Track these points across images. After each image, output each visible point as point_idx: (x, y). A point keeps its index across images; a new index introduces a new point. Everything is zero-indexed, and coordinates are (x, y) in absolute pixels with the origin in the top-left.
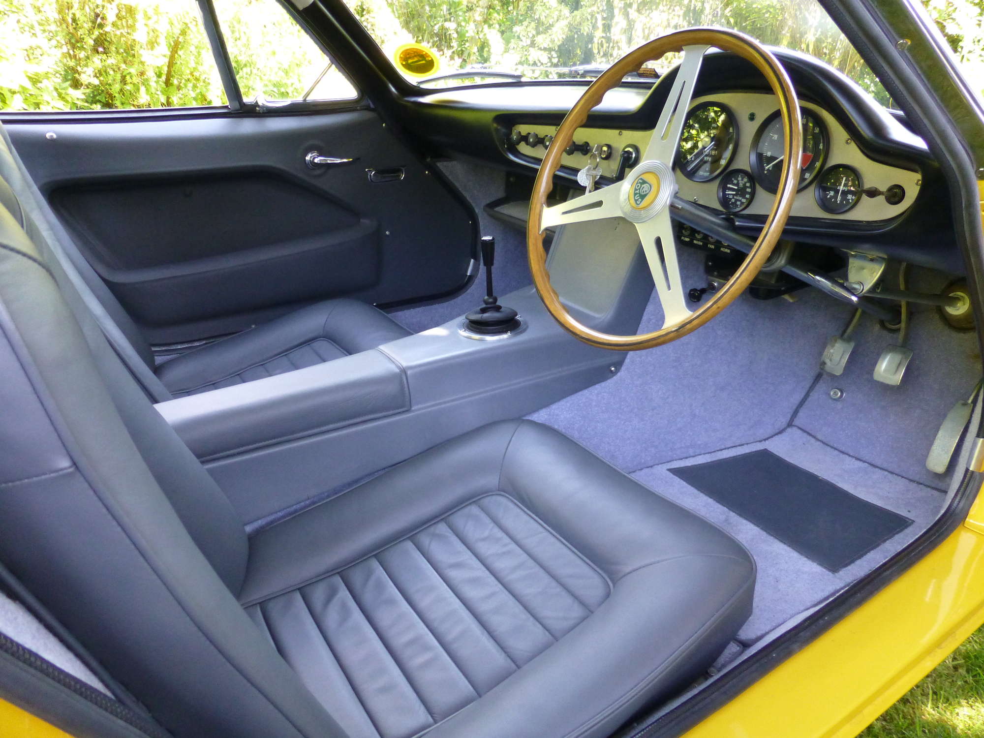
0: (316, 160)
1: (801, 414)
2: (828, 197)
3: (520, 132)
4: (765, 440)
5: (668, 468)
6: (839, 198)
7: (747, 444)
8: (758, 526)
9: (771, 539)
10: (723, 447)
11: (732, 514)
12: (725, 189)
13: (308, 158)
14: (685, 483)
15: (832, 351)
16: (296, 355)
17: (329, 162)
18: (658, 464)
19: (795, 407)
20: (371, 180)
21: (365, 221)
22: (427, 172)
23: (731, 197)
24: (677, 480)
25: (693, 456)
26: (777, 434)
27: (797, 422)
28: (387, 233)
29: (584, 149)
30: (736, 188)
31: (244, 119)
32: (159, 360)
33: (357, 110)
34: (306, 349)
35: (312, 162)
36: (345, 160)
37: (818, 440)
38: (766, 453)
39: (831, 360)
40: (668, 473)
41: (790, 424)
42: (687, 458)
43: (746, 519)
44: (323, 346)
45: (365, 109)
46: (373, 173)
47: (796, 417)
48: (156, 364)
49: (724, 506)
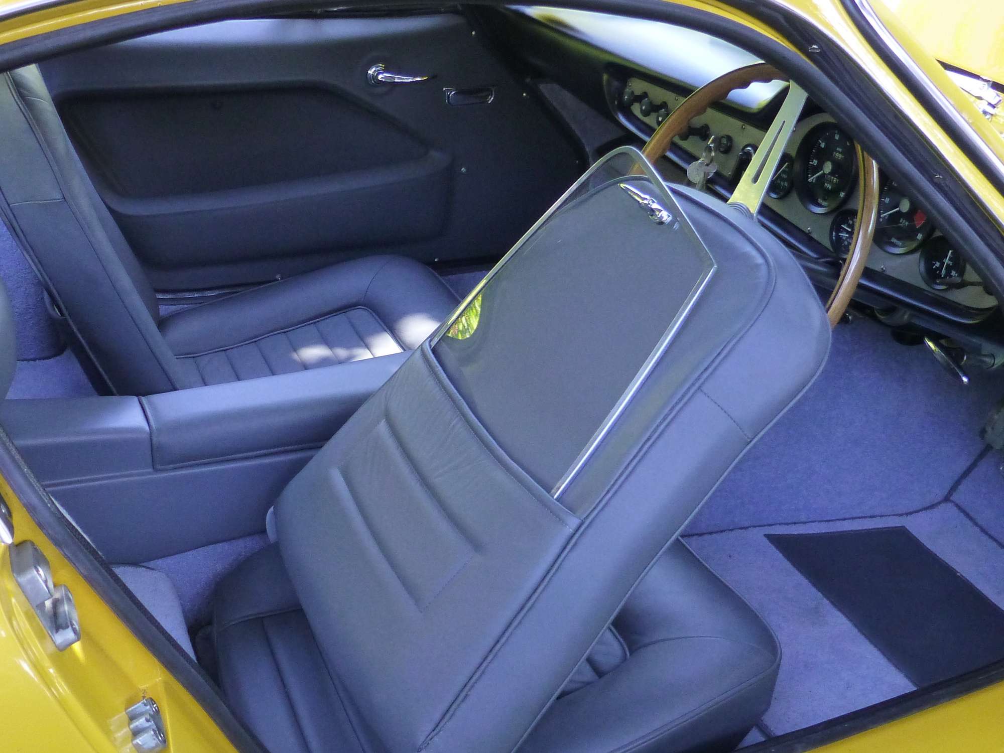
0: (380, 77)
1: (961, 488)
2: (934, 267)
3: (633, 92)
4: (907, 514)
5: (767, 533)
6: (943, 272)
7: (881, 516)
8: (851, 621)
9: (861, 639)
10: (847, 516)
11: (826, 602)
12: (839, 229)
13: (370, 72)
14: (781, 555)
15: (996, 417)
16: (328, 324)
17: (396, 80)
18: (755, 527)
19: (956, 478)
20: (449, 102)
21: (434, 154)
22: (524, 95)
23: (844, 238)
24: (772, 550)
25: (804, 523)
26: (926, 509)
27: (955, 497)
28: (463, 169)
29: (703, 133)
30: (850, 230)
31: (297, 20)
32: (164, 310)
33: (440, 13)
34: (341, 318)
35: (375, 78)
36: (418, 79)
37: (976, 524)
38: (902, 533)
39: (993, 428)
40: (765, 540)
41: (947, 499)
42: (795, 523)
43: (840, 610)
44: (360, 316)
45: (452, 12)
46: (453, 93)
47: (955, 491)
48: (161, 314)
49: (819, 591)
